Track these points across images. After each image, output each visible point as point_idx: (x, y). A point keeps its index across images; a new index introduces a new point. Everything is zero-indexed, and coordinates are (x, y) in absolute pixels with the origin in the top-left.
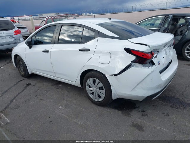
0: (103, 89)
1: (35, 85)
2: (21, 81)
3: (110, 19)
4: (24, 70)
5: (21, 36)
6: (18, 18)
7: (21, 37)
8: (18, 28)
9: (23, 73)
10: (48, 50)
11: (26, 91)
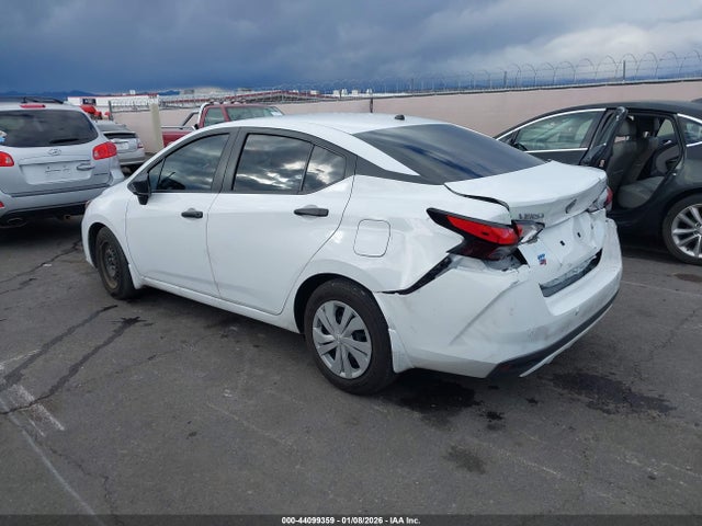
0: (364, 339)
1: (151, 324)
2: (106, 309)
3: (402, 118)
4: (117, 275)
5: (117, 163)
6: (110, 103)
7: (114, 167)
8: (106, 135)
9: (113, 285)
10: (198, 209)
11: (121, 343)
